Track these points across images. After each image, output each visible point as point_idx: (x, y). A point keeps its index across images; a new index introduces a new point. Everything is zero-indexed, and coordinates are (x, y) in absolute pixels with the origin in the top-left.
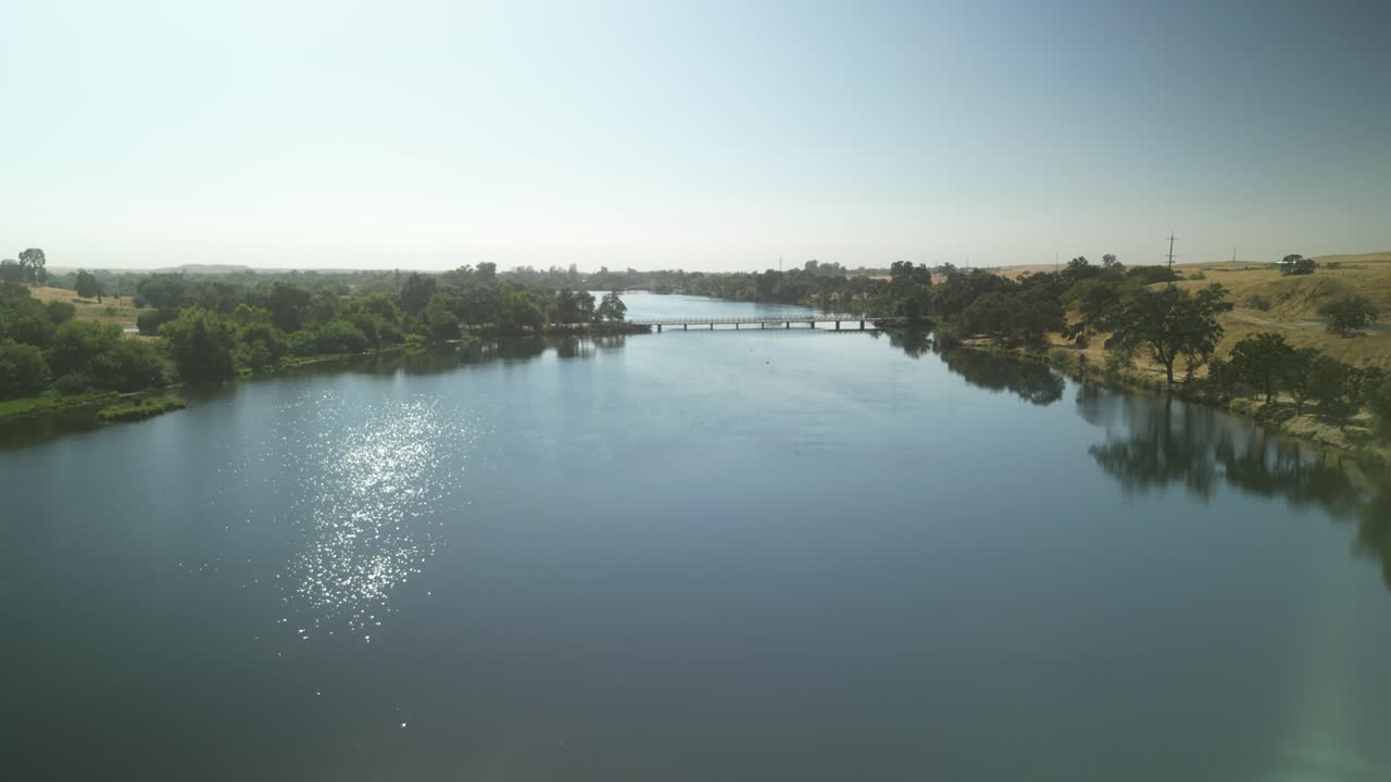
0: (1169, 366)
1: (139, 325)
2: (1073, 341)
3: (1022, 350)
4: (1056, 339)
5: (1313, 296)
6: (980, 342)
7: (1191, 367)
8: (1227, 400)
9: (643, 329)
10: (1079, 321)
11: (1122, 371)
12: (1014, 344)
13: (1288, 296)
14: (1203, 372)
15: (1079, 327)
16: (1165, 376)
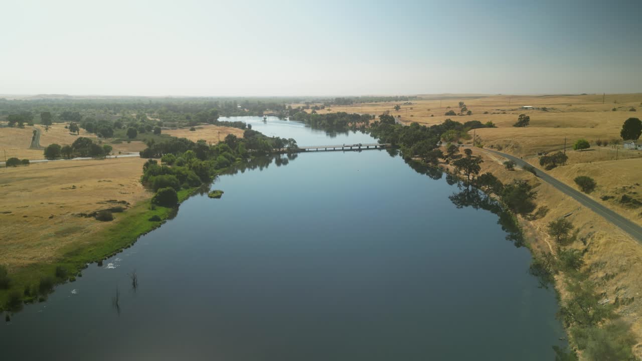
0: (469, 176)
1: (140, 154)
2: (445, 161)
3: (430, 164)
4: (440, 160)
5: (513, 147)
6: (417, 159)
7: (474, 177)
8: (481, 186)
9: (303, 151)
10: (447, 154)
11: (458, 175)
12: (428, 162)
13: (507, 146)
14: (476, 178)
15: (447, 157)
16: (467, 178)
